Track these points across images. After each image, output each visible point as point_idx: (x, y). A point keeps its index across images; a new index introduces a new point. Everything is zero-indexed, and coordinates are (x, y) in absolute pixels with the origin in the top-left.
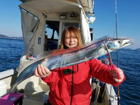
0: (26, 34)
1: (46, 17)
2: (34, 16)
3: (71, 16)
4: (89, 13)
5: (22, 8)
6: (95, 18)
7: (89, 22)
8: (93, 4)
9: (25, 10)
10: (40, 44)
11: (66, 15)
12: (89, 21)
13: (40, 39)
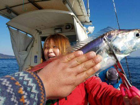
0: (19, 53)
1: (41, 33)
2: (27, 33)
3: (67, 29)
4: (86, 22)
5: (10, 26)
6: (94, 27)
7: (88, 33)
8: (89, 12)
9: (14, 28)
10: (37, 63)
11: (61, 29)
12: (87, 31)
13: (37, 57)
